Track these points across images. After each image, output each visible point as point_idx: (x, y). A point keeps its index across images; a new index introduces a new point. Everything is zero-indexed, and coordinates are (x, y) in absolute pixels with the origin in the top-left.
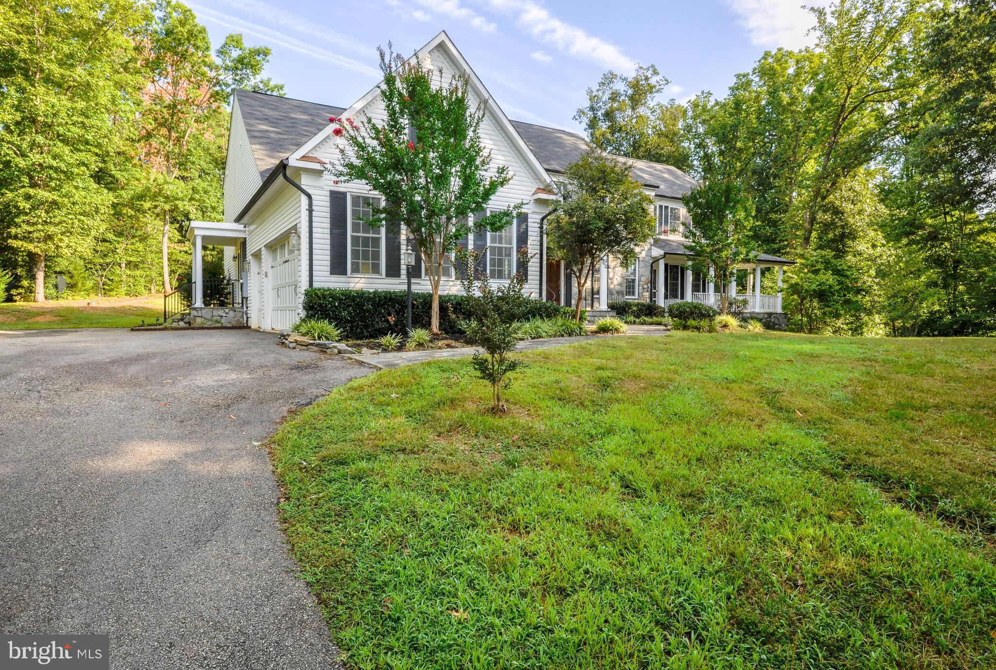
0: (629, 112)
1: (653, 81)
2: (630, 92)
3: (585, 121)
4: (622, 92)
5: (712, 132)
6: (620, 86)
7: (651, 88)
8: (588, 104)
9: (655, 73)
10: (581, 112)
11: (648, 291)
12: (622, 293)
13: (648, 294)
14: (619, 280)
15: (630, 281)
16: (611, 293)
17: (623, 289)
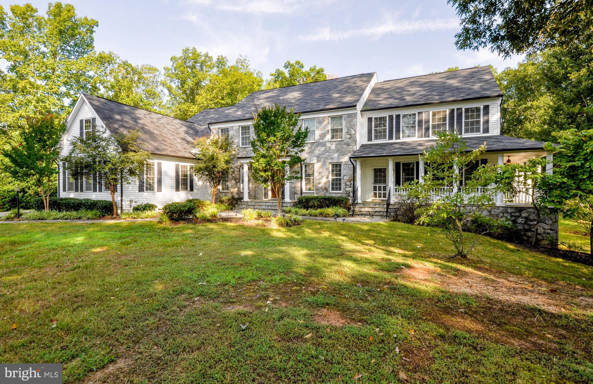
11: (350, 187)
12: (326, 189)
13: (351, 189)
14: (324, 180)
15: (337, 179)
16: (317, 189)
17: (327, 186)
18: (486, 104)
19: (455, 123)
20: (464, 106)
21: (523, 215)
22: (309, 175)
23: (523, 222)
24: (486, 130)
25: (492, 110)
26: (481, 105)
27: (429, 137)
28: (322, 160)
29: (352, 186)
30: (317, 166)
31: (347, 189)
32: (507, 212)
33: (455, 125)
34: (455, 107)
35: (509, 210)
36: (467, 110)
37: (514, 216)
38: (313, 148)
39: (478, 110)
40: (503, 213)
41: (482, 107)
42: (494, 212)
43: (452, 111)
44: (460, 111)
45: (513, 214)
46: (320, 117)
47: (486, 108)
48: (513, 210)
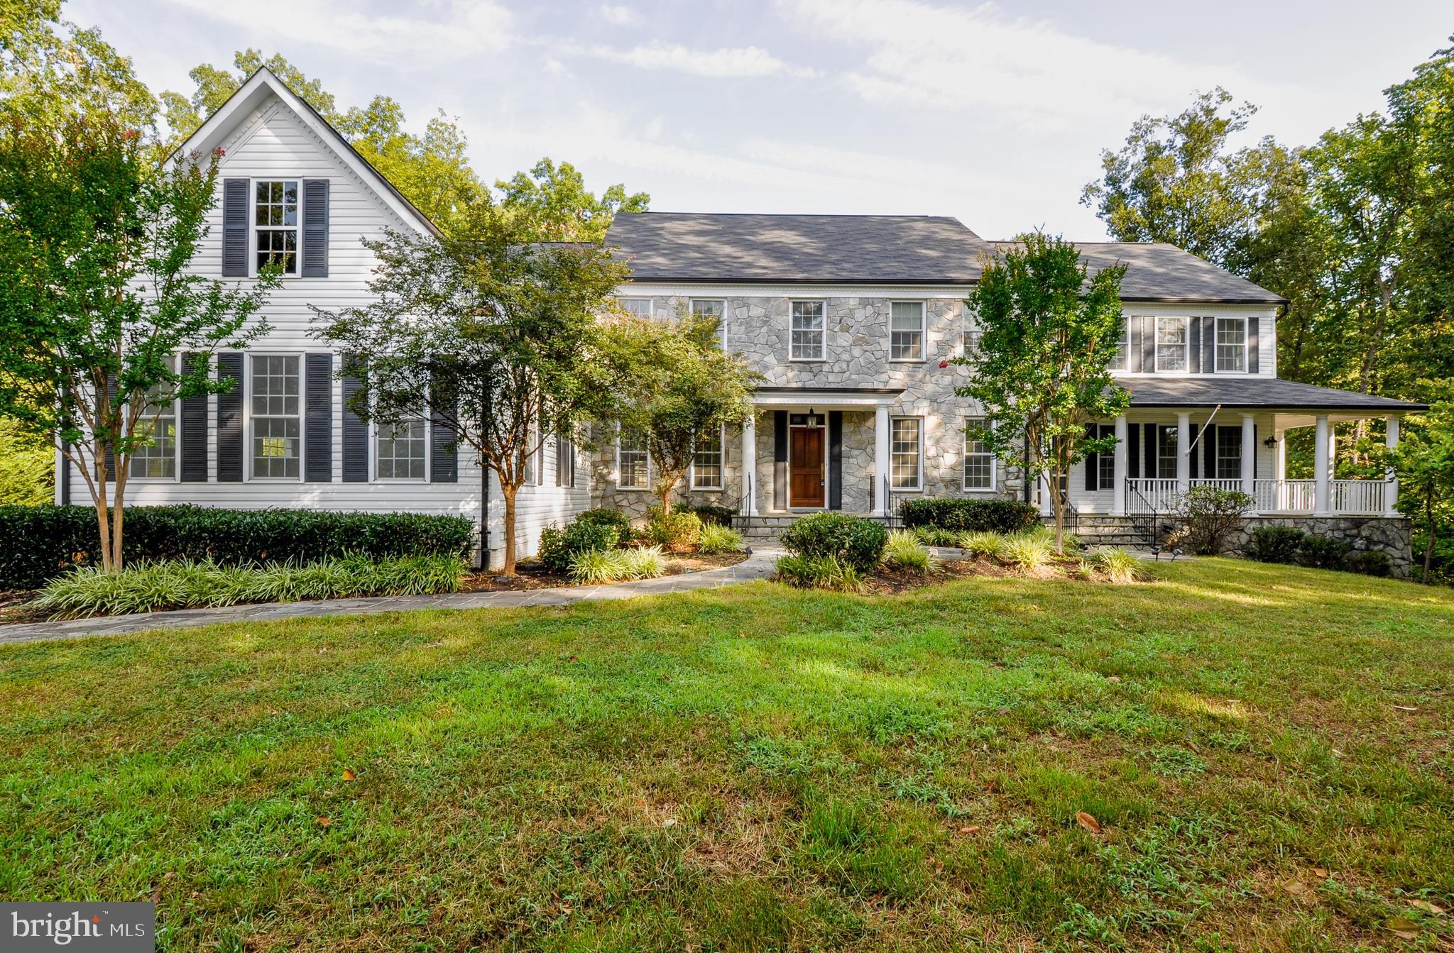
0: (1181, 172)
1: (1222, 113)
2: (1179, 141)
3: (1097, 202)
4: (1163, 143)
5: (1357, 178)
6: (1162, 135)
7: (1221, 127)
8: (1103, 174)
9: (1225, 97)
10: (1091, 190)
11: (1017, 478)
12: (954, 483)
13: (1019, 483)
14: (950, 459)
15: (978, 460)
16: (932, 483)
17: (958, 475)
18: (1254, 315)
19: (1201, 347)
20: (1219, 315)
21: (1364, 534)
22: (906, 447)
23: (1363, 547)
24: (1254, 367)
25: (1263, 329)
26: (1244, 316)
27: (1152, 370)
28: (944, 408)
29: (1022, 475)
30: (931, 422)
31: (1009, 483)
32: (1339, 529)
33: (1201, 351)
34: (1202, 314)
35: (1342, 525)
36: (1221, 322)
37: (1349, 536)
38: (920, 376)
39: (1240, 324)
40: (1333, 531)
41: (1247, 320)
42: (1319, 528)
43: (1196, 321)
44: (1209, 322)
45: (1348, 532)
46: (938, 300)
47: (1254, 322)
48: (1348, 524)
